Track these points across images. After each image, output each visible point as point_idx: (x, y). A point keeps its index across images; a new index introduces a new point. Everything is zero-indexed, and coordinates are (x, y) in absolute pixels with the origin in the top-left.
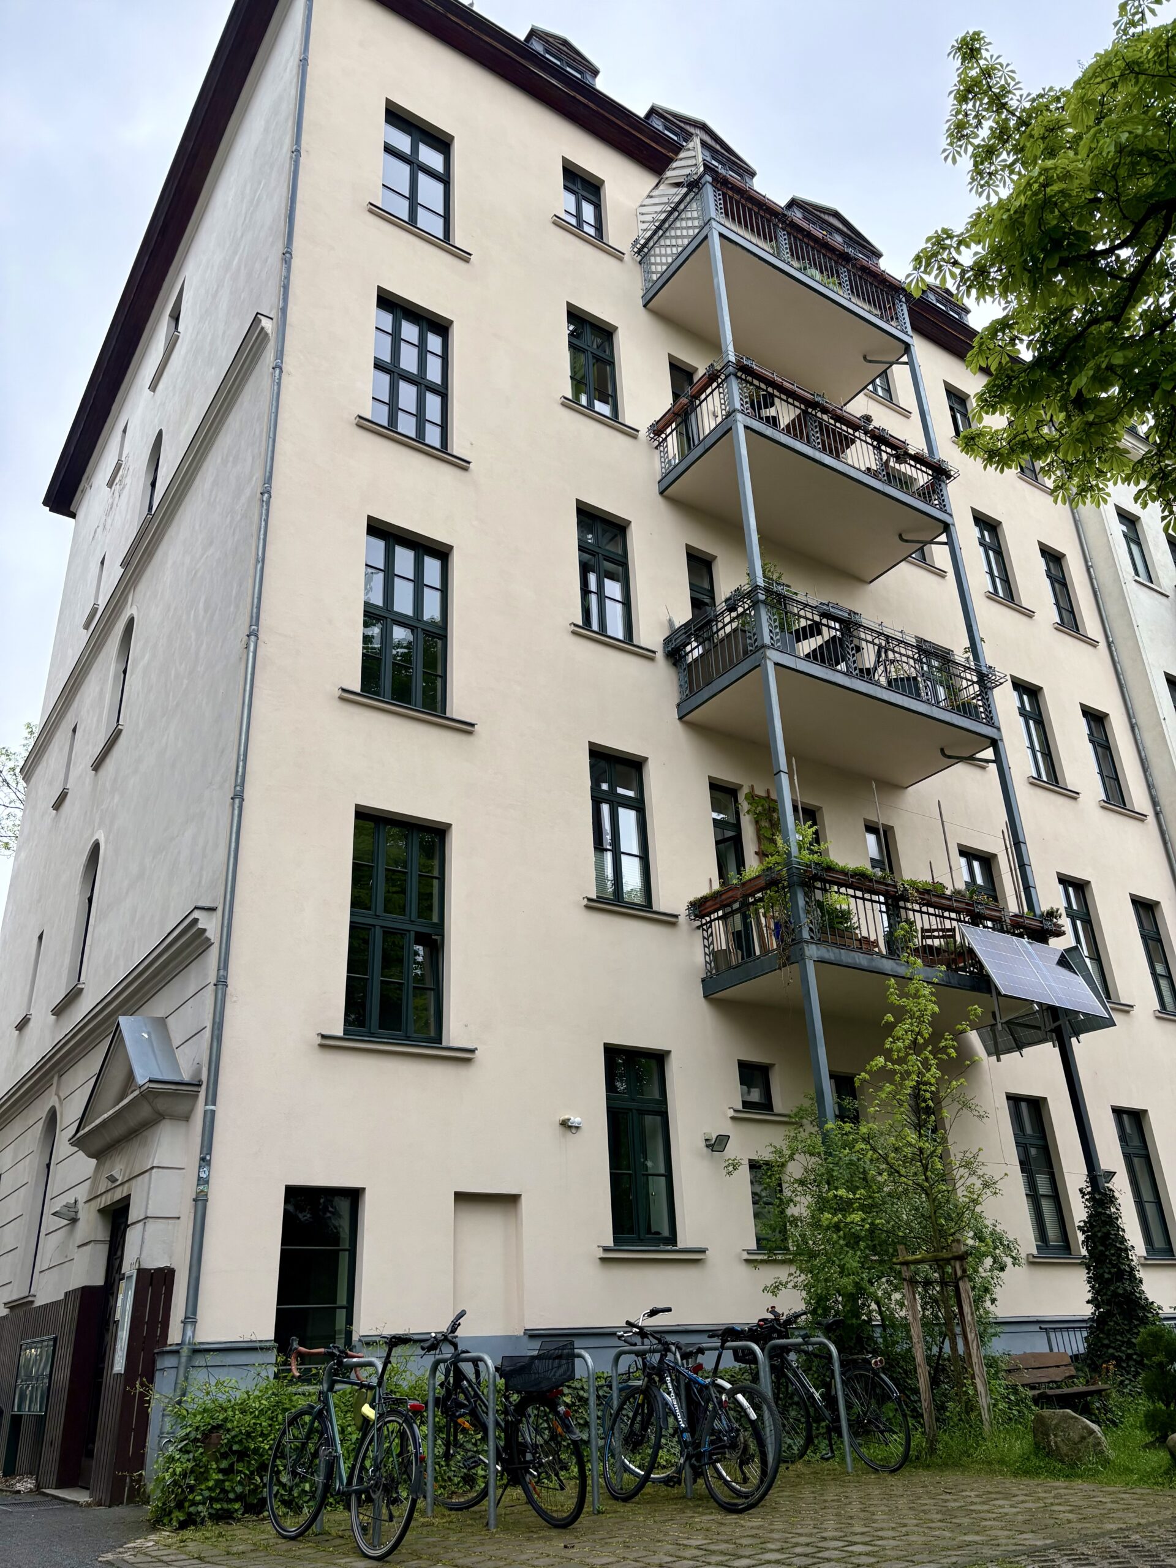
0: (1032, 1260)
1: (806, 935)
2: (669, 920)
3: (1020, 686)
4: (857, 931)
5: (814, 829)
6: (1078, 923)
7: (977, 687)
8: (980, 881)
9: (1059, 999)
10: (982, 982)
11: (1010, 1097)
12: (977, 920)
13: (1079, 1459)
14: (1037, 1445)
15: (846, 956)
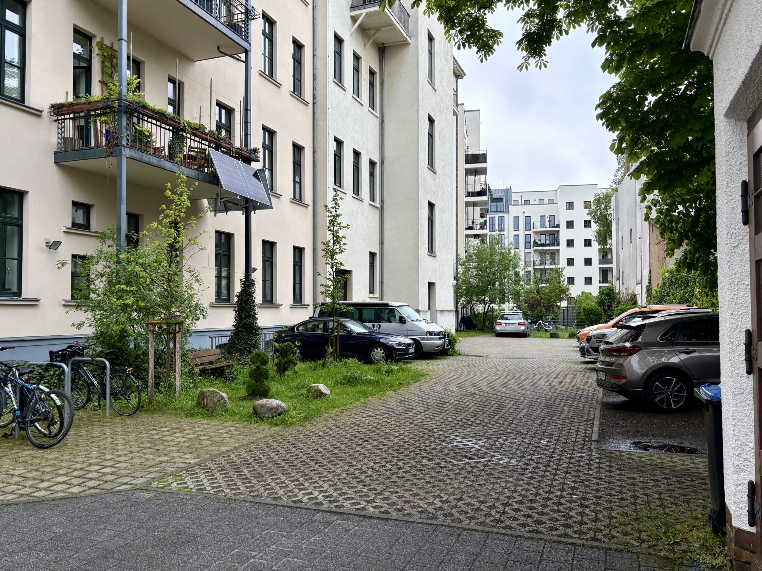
0: (212, 305)
1: (124, 142)
2: (36, 113)
3: (266, 17)
4: (154, 144)
5: (138, 80)
6: (267, 151)
7: (243, 16)
8: (224, 121)
9: (250, 195)
10: (214, 179)
11: (217, 232)
12: (218, 147)
13: (215, 409)
14: (198, 403)
15: (146, 157)
